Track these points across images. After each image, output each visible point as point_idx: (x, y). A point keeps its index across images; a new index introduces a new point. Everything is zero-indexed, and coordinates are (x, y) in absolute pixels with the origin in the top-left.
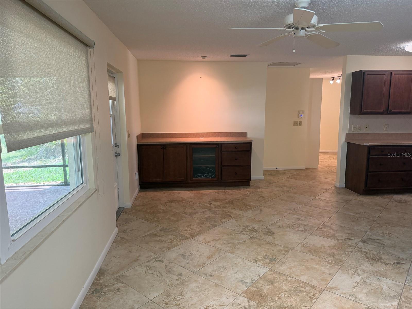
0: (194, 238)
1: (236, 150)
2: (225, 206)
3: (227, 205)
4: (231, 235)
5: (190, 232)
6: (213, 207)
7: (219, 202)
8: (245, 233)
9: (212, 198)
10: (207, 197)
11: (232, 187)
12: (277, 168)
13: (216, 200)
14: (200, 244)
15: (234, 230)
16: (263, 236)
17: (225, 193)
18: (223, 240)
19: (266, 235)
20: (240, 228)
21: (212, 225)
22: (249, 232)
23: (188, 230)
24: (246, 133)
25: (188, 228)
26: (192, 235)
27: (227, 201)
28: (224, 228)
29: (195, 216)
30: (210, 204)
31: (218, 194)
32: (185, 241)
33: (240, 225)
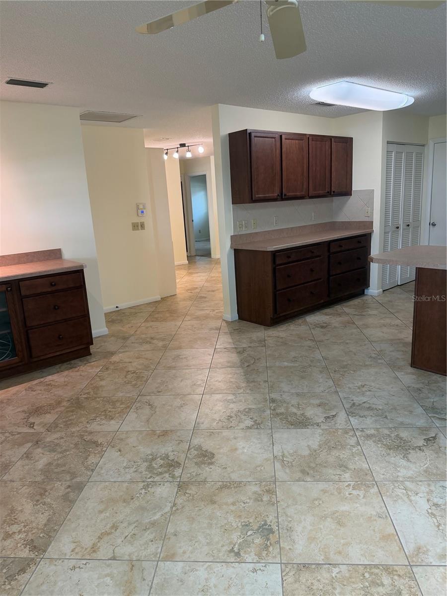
0: (47, 555)
1: (54, 288)
2: (71, 420)
3: (73, 415)
4: (132, 499)
5: (23, 536)
6: (42, 430)
7: (50, 413)
8: (157, 479)
9: (25, 408)
10: (11, 408)
11: (57, 366)
12: (117, 307)
13: (37, 411)
14: (74, 568)
15: (132, 482)
16: (200, 471)
17: (49, 385)
18: (125, 524)
19: (203, 466)
20: (140, 470)
21: (69, 486)
22: (166, 472)
23: (15, 533)
24: (59, 251)
25: (10, 525)
26: (35, 547)
27: (65, 404)
28: (103, 484)
29: (10, 478)
30: (30, 427)
31: (34, 393)
32: (23, 578)
33: (135, 462)
